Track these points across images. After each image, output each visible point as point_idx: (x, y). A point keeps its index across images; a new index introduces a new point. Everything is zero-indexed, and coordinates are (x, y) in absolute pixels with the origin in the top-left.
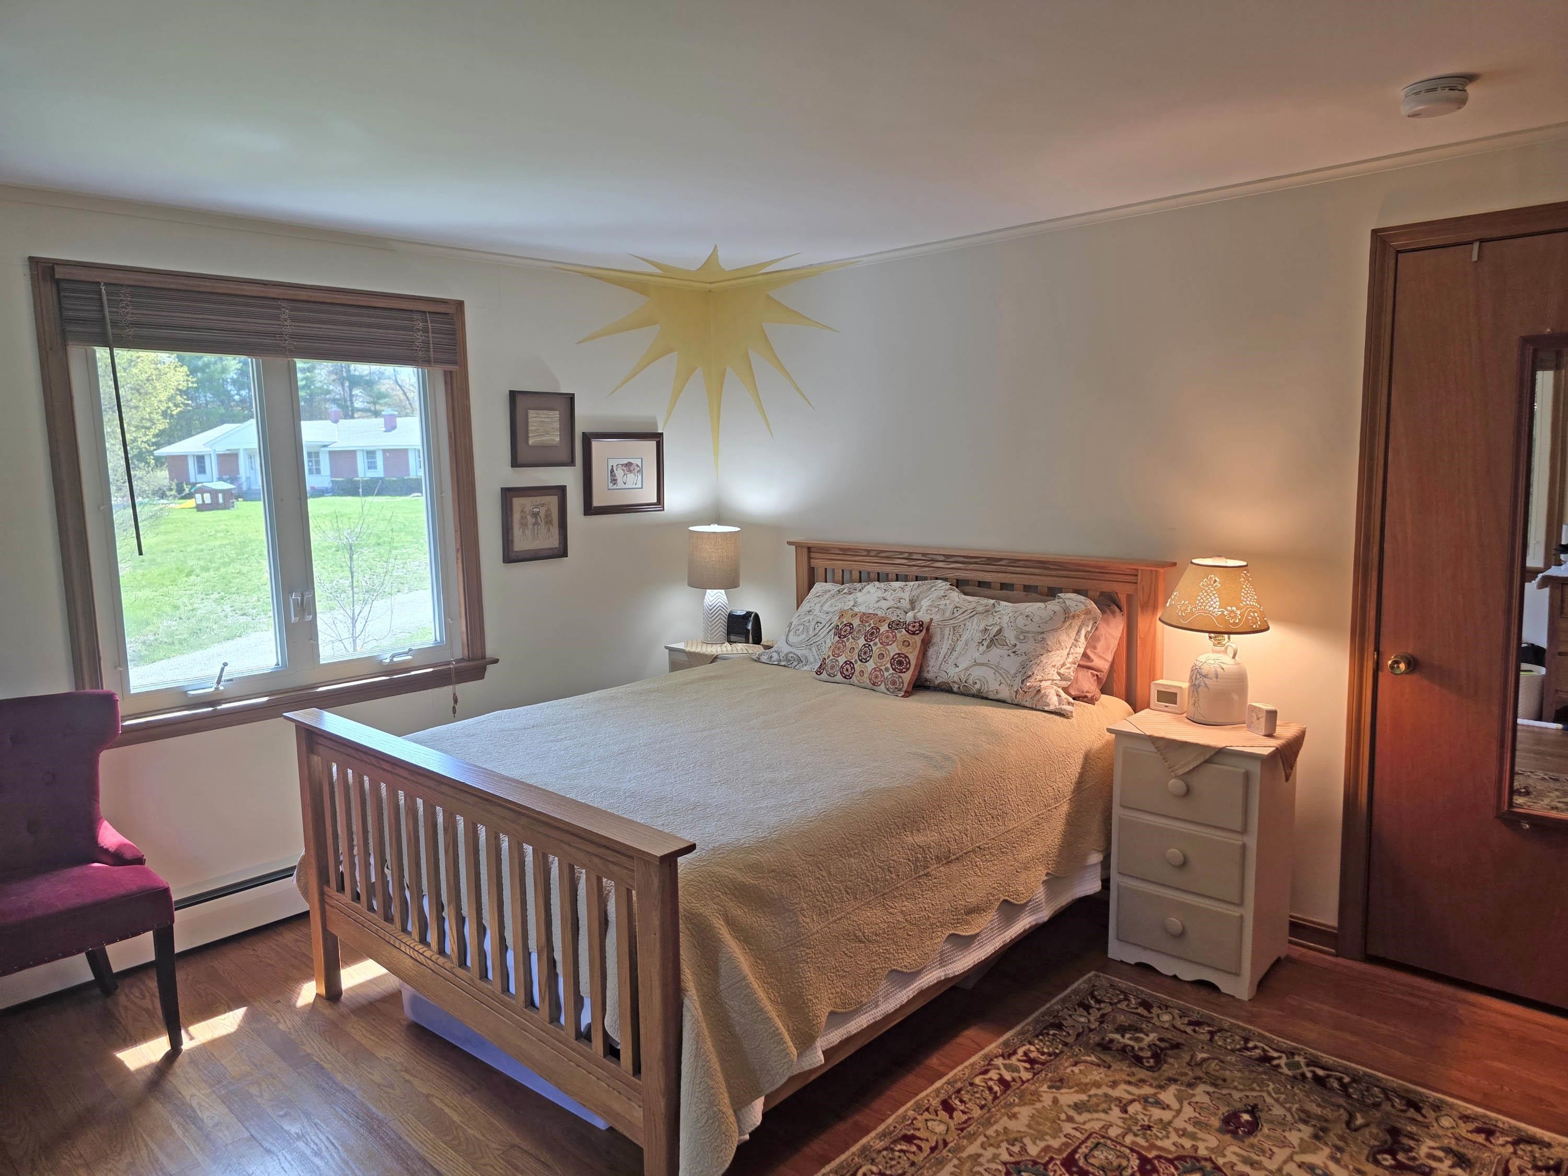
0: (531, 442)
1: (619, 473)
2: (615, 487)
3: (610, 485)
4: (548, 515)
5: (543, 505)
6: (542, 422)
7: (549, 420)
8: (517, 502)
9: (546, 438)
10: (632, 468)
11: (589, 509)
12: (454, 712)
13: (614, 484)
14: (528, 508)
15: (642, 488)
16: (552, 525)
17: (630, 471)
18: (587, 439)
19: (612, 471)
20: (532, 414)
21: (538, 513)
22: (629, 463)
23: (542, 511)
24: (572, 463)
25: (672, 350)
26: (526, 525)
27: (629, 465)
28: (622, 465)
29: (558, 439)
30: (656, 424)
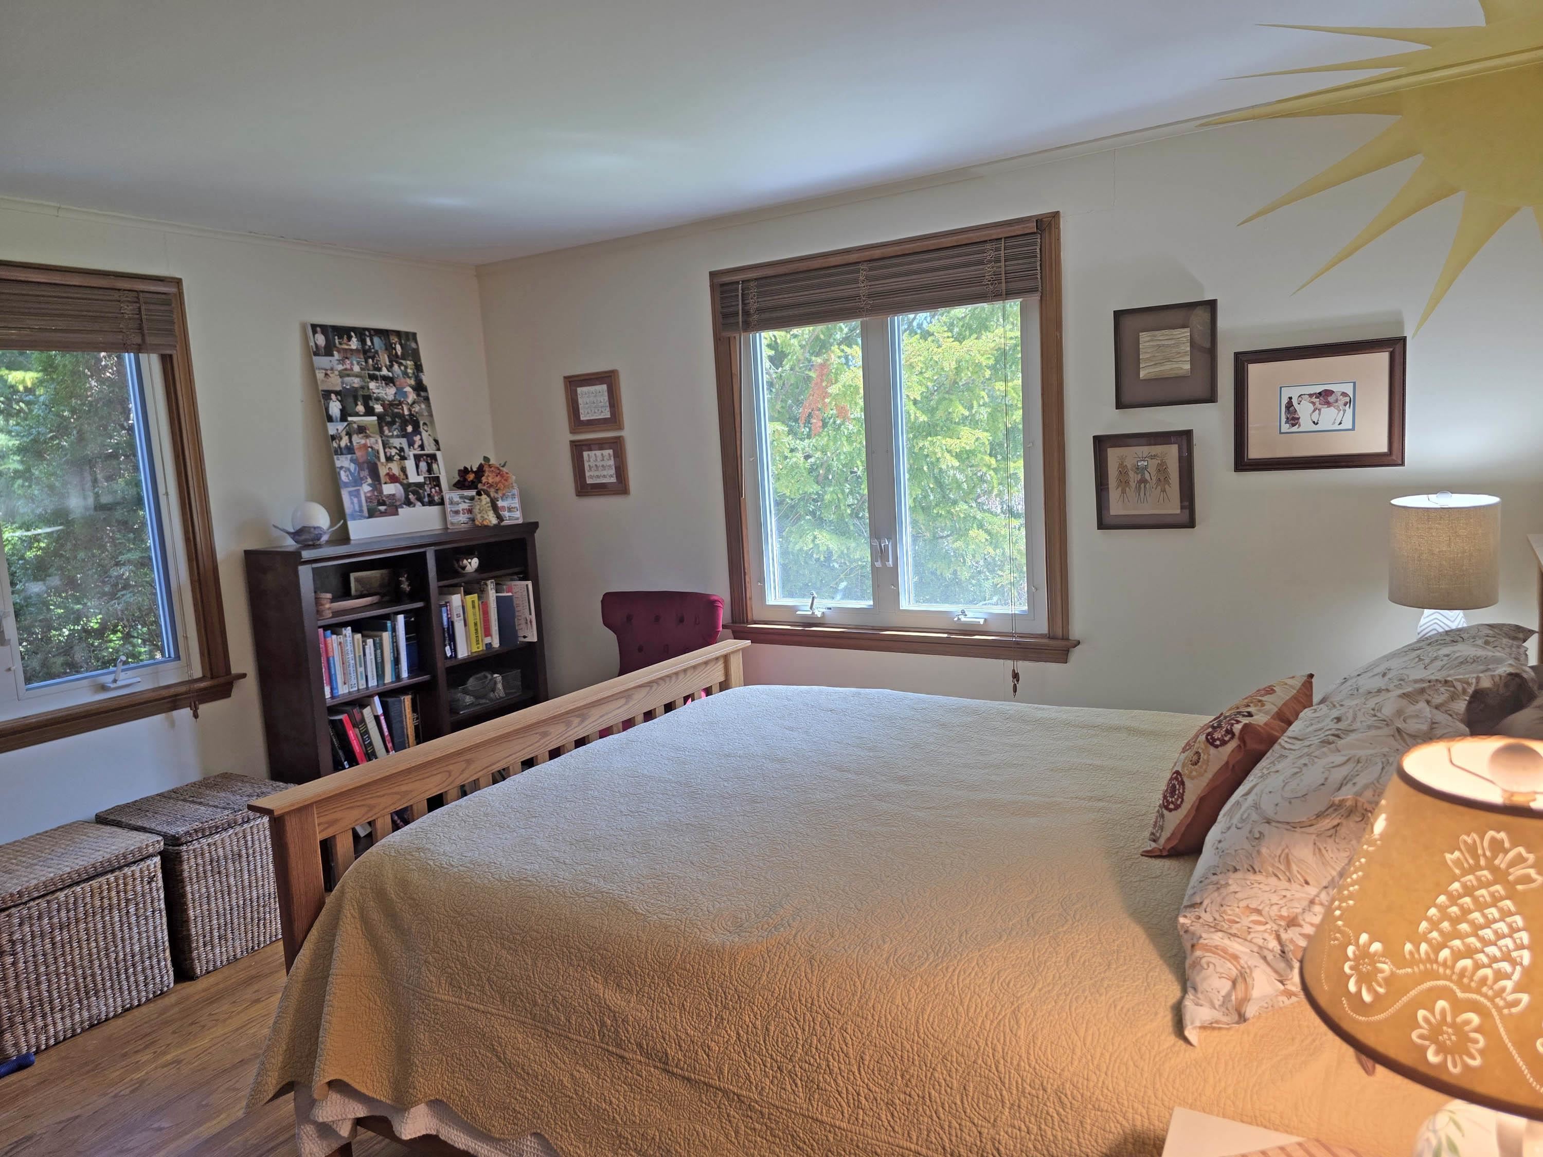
0: (1142, 374)
1: (1304, 410)
2: (1295, 429)
3: (1285, 427)
4: (1162, 469)
5: (1153, 457)
6: (1159, 346)
7: (1173, 342)
8: (1114, 455)
9: (1167, 368)
10: (1331, 399)
11: (1243, 463)
12: (1015, 690)
13: (1293, 425)
14: (1129, 463)
15: (1353, 429)
16: (1169, 484)
17: (1328, 404)
18: (1242, 361)
19: (1290, 405)
20: (1144, 337)
21: (1146, 468)
22: (1326, 391)
23: (1153, 464)
24: (1211, 398)
25: (1453, 191)
26: (1127, 483)
27: (1327, 394)
28: (1311, 395)
29: (1187, 366)
30: (1400, 324)
